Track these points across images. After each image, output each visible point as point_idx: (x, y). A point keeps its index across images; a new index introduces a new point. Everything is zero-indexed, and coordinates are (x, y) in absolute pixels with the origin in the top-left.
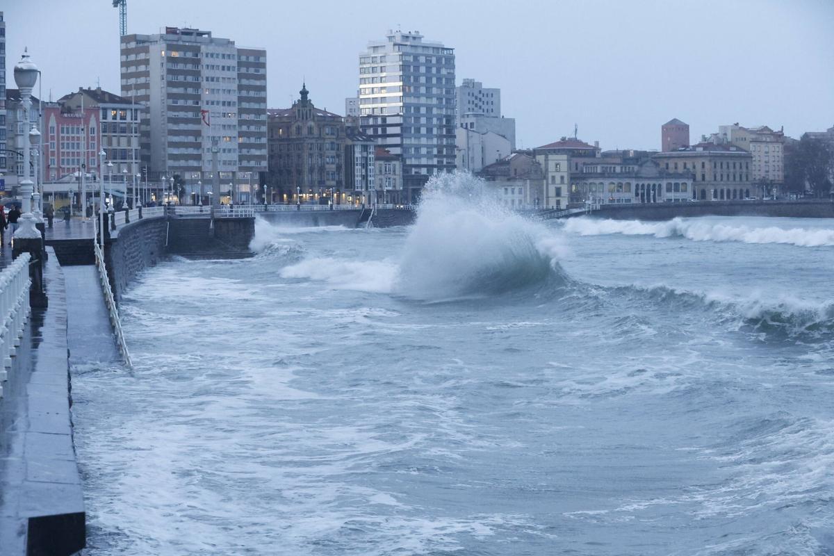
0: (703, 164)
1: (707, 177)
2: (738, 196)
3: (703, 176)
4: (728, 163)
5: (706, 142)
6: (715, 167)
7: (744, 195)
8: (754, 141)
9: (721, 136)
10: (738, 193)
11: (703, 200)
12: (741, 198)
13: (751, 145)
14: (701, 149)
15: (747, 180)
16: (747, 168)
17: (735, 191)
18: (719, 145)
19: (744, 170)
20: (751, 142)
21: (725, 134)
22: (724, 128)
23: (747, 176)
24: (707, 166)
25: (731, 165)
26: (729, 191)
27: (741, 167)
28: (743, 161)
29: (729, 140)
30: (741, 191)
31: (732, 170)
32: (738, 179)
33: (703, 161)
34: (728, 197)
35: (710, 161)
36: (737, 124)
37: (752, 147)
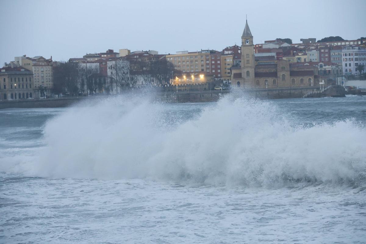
0: (4, 79)
1: (7, 87)
2: (25, 97)
3: (5, 86)
4: (19, 79)
5: (7, 67)
6: (11, 81)
7: (29, 96)
8: (35, 65)
9: (16, 63)
10: (25, 95)
11: (5, 100)
12: (27, 97)
13: (33, 68)
14: (4, 71)
15: (30, 87)
16: (30, 80)
17: (23, 94)
18: (14, 68)
19: (28, 82)
20: (33, 66)
21: (18, 62)
22: (17, 58)
23: (30, 85)
24: (7, 80)
25: (21, 79)
26: (20, 94)
27: (27, 81)
28: (28, 77)
29: (21, 65)
30: (27, 94)
31: (21, 82)
32: (25, 87)
33: (4, 77)
34: (20, 97)
35: (8, 77)
36: (25, 56)
37: (33, 69)
